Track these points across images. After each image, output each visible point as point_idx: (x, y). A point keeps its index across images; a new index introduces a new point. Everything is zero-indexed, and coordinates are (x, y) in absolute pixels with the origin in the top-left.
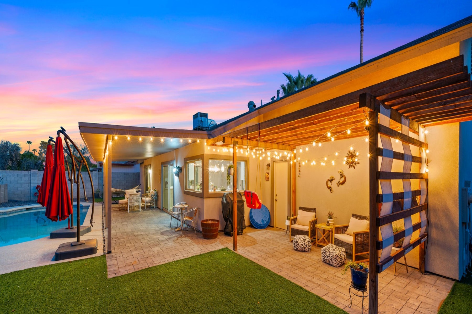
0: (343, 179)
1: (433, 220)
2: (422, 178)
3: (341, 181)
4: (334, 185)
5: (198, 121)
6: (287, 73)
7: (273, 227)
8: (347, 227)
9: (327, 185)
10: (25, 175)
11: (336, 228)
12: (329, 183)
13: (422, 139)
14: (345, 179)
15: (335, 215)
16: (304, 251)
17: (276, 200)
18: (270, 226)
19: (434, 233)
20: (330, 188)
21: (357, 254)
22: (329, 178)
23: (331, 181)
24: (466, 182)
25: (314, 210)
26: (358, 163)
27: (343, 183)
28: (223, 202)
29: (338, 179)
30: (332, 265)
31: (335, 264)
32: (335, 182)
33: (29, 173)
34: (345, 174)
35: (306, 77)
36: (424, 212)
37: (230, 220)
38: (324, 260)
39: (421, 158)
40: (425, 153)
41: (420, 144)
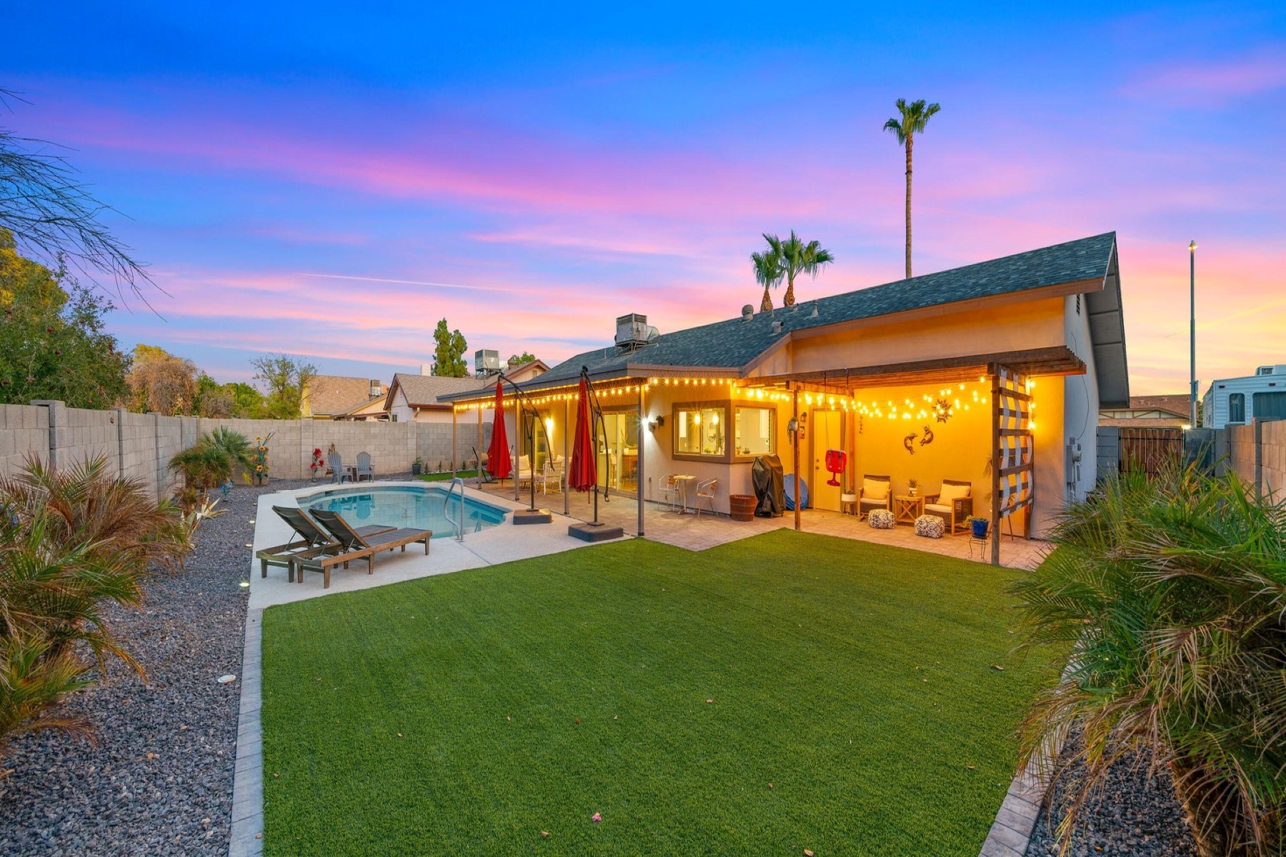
0: (928, 437)
1: (1038, 481)
2: (1028, 435)
3: (927, 439)
4: (916, 444)
5: (632, 329)
6: (772, 235)
7: (811, 508)
8: (938, 496)
9: (906, 445)
10: (291, 429)
11: (927, 497)
12: (909, 441)
13: (1028, 393)
14: (932, 436)
15: (918, 483)
16: (887, 528)
17: (817, 468)
18: (807, 508)
19: (1039, 495)
20: (910, 448)
21: (957, 525)
22: (909, 434)
23: (911, 438)
24: (1071, 439)
25: (886, 478)
26: (951, 416)
27: (929, 441)
28: (754, 471)
29: (921, 435)
30: (931, 537)
31: (935, 535)
32: (917, 441)
33: (299, 425)
34: (931, 429)
35: (807, 246)
36: (1029, 473)
37: (768, 495)
38: (920, 532)
39: (1027, 413)
40: (1031, 407)
41: (1026, 398)
